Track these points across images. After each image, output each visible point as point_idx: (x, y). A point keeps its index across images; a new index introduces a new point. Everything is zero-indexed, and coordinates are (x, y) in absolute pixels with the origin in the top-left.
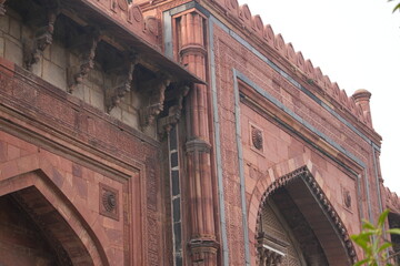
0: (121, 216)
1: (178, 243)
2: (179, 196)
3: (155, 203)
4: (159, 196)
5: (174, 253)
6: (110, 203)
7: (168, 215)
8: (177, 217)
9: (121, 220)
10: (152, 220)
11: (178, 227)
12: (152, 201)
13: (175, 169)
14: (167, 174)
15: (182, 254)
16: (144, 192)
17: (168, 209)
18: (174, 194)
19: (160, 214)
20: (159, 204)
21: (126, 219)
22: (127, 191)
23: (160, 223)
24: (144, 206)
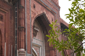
0: (4, 21)
1: (16, 27)
2: (17, 17)
3: (12, 18)
4: (12, 17)
5: (15, 29)
6: (2, 18)
7: (14, 21)
8: (16, 22)
9: (4, 22)
10: (11, 22)
11: (16, 24)
12: (11, 18)
13: (16, 11)
14: (14, 12)
15: (17, 29)
16: (9, 16)
17: (14, 20)
18: (16, 17)
19: (13, 21)
20: (12, 19)
21: (5, 21)
22: (6, 15)
23: (12, 23)
24: (9, 19)
